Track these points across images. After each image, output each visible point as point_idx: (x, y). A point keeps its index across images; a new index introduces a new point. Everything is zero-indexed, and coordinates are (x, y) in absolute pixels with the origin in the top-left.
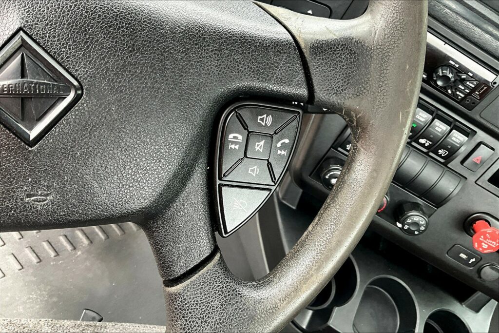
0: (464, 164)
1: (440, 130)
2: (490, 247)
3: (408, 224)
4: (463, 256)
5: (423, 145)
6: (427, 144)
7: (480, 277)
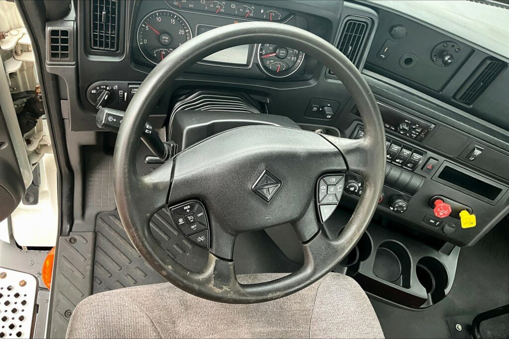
0: (423, 170)
1: (406, 154)
2: (444, 214)
3: (397, 207)
4: (432, 221)
5: (398, 163)
6: (400, 162)
7: (444, 233)
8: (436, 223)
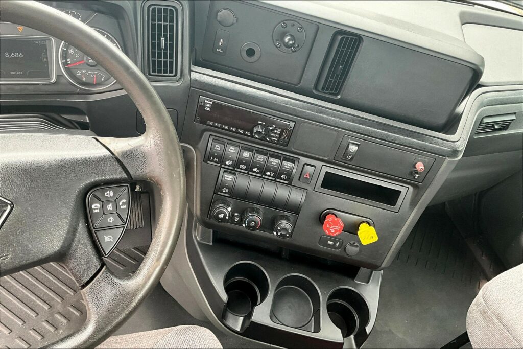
0: (300, 180)
1: (275, 164)
2: (336, 231)
3: (280, 231)
4: (331, 243)
5: (270, 176)
6: (272, 175)
8: (335, 244)
